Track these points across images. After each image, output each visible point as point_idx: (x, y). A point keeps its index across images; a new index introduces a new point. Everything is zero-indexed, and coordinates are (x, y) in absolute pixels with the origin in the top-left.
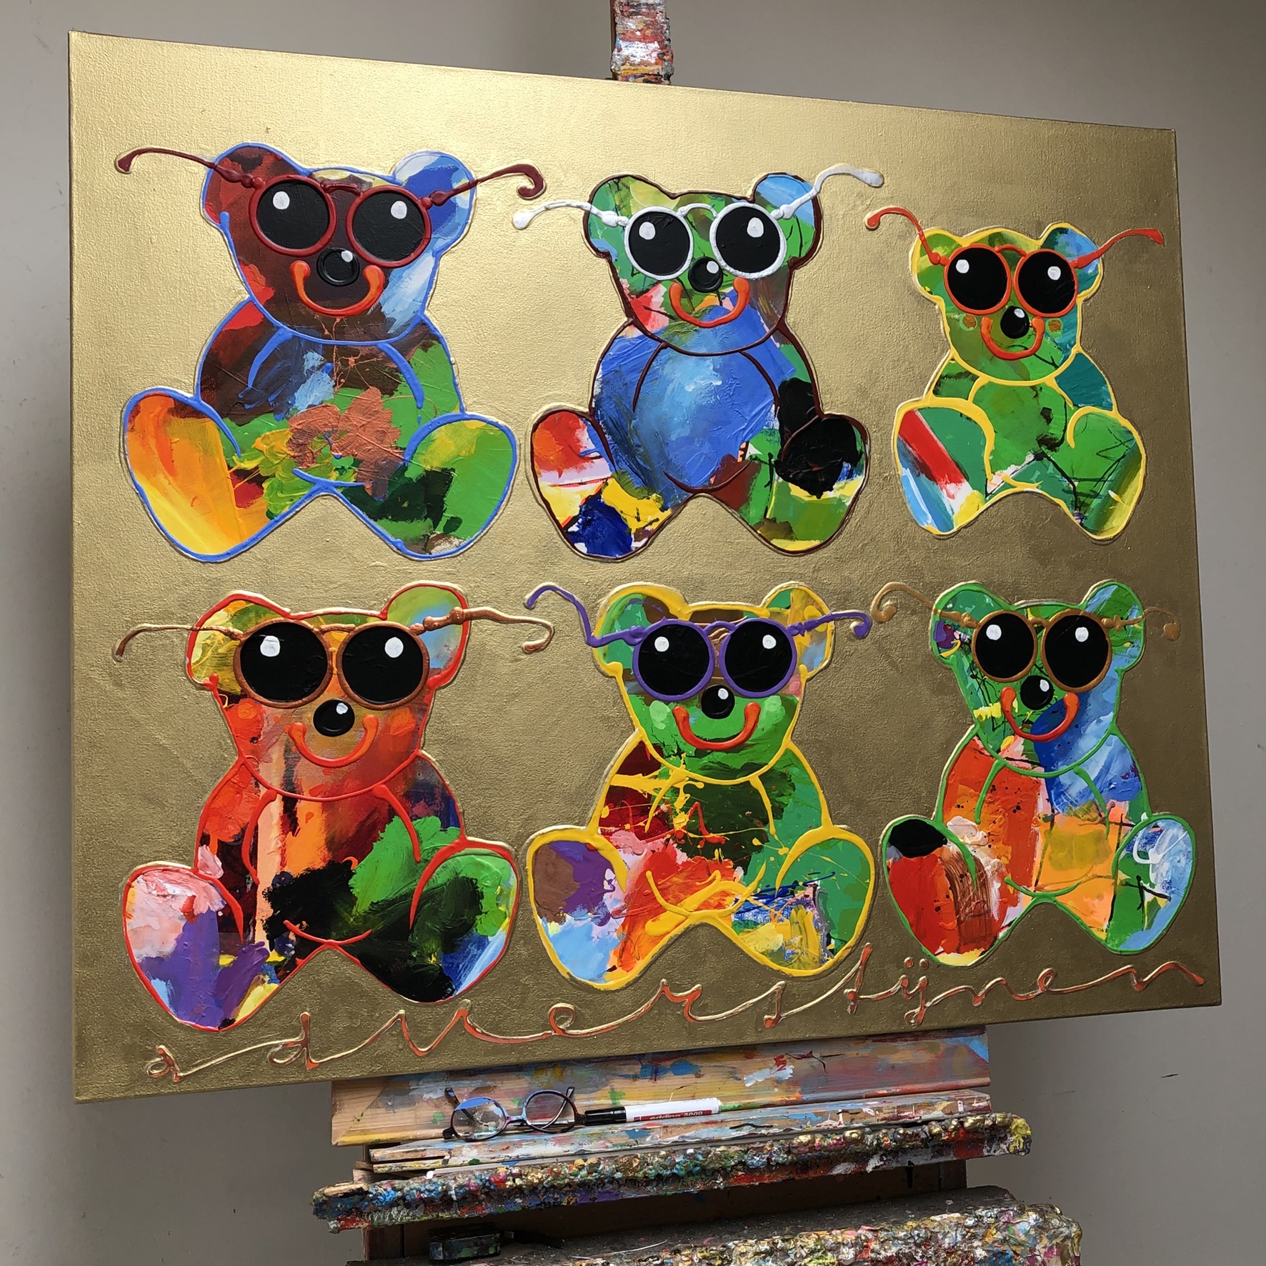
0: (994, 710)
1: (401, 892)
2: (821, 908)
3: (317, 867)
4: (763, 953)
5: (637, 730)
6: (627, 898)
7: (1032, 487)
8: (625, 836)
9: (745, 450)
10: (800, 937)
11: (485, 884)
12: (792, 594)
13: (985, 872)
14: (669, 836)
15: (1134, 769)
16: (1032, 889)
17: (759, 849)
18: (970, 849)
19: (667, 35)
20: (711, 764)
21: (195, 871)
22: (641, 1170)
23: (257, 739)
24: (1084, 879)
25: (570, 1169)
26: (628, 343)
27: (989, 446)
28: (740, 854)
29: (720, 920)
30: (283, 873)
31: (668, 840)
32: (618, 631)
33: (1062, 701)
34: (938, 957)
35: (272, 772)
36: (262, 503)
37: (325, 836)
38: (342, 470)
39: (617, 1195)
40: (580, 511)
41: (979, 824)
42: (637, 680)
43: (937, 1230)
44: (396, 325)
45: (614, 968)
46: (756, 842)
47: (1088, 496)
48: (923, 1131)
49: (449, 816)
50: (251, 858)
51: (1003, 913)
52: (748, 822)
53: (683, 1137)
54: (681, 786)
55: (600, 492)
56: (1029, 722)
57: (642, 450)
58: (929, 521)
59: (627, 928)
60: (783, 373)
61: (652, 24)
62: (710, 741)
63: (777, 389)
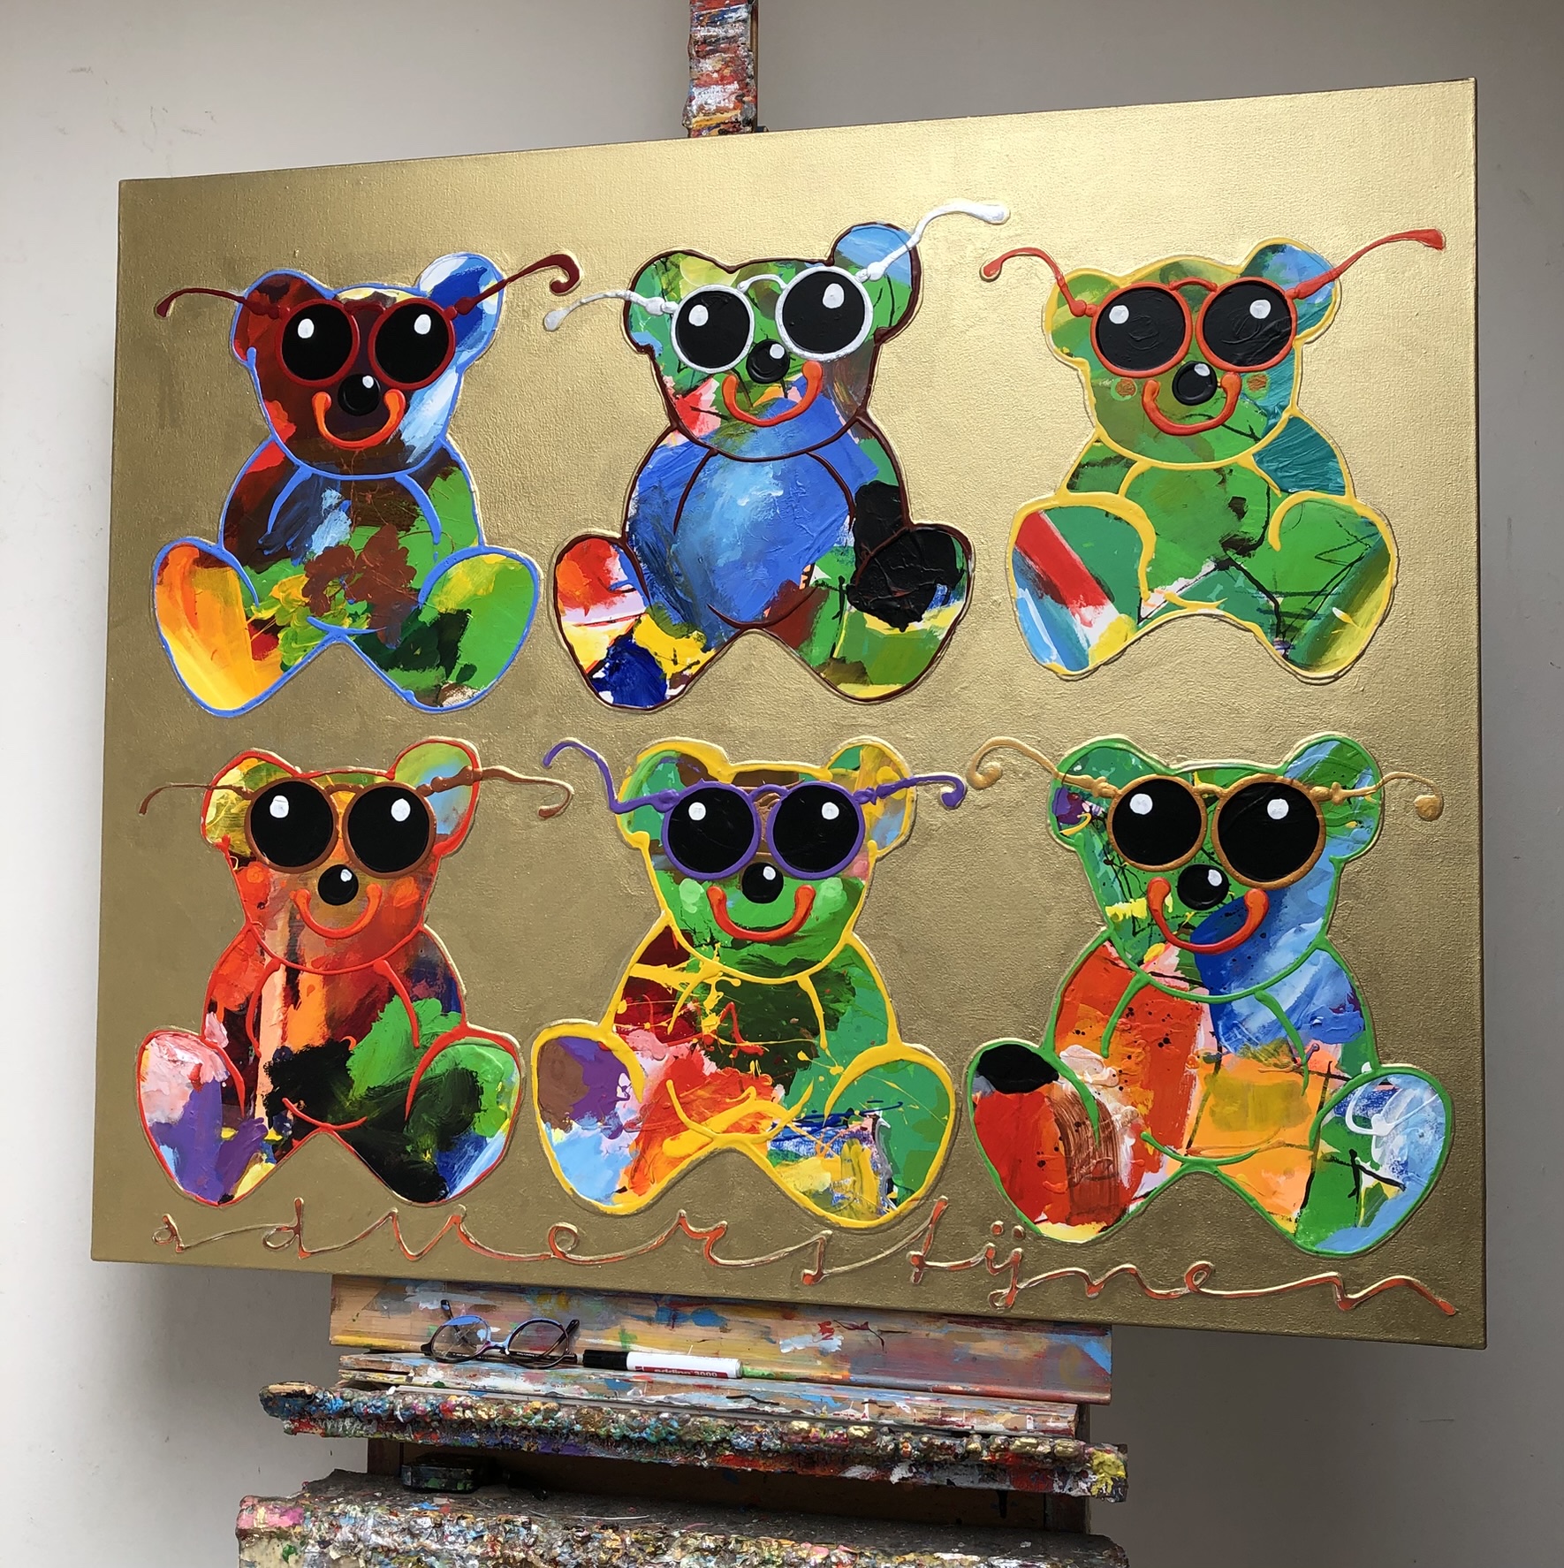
0: (1138, 908)
1: (398, 1079)
2: (883, 1145)
3: (317, 1044)
4: (804, 1193)
5: (663, 912)
6: (644, 1109)
7: (1209, 607)
8: (644, 1036)
9: (809, 574)
10: (853, 1178)
11: (485, 1079)
12: (862, 752)
13: (1112, 1122)
14: (695, 1041)
16: (1182, 1152)
17: (805, 1065)
18: (1092, 1090)
19: (750, 72)
20: (751, 958)
21: (202, 1038)
22: (604, 1427)
23: (264, 904)
24: (1263, 1145)
25: (525, 1410)
26: (671, 453)
27: (1148, 553)
28: (782, 1070)
29: (753, 1147)
30: (283, 1048)
31: (694, 1045)
32: (646, 793)
33: (1242, 900)
34: (1038, 1226)
35: (276, 941)
36: (277, 655)
37: (325, 1012)
38: (354, 616)
39: (582, 1451)
40: (608, 654)
41: (1105, 1057)
42: (664, 853)
44: (416, 453)
45: (623, 1190)
46: (802, 1056)
47: (1298, 616)
48: (960, 1446)
49: (451, 1000)
50: (254, 1029)
51: (1136, 1179)
52: (793, 1031)
53: (669, 1398)
54: (713, 982)
55: (631, 631)
56: (1188, 926)
57: (682, 579)
58: (1054, 658)
59: (641, 1144)
60: (862, 475)
61: (732, 60)
62: (750, 929)
63: (853, 495)
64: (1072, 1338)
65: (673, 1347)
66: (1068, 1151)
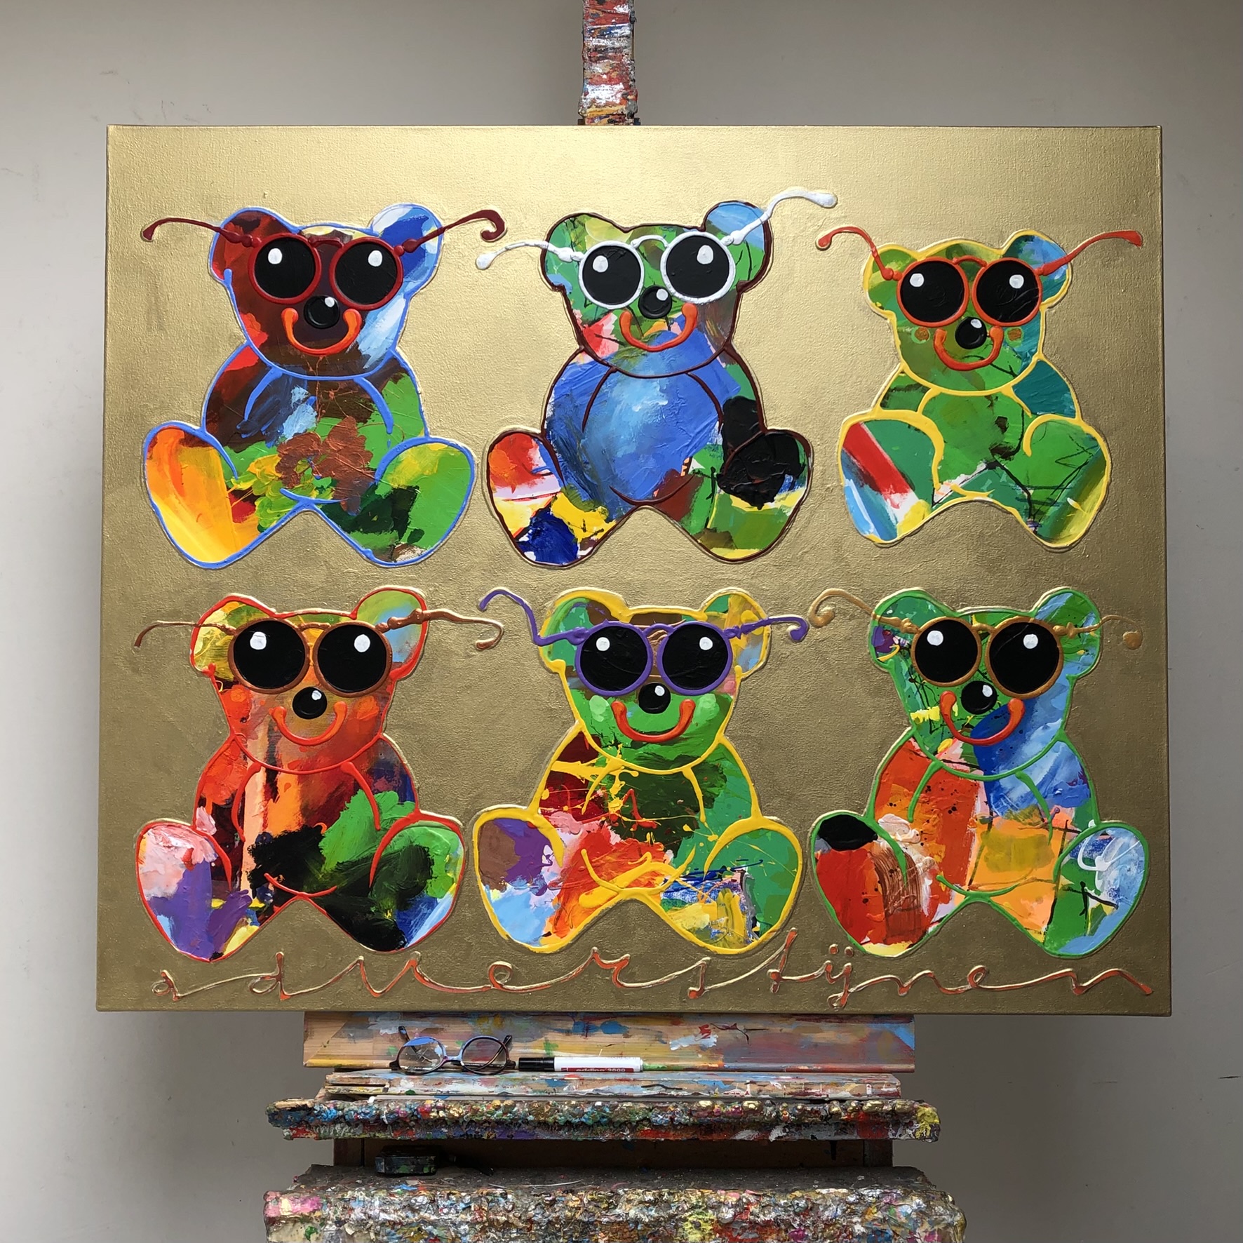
0: (933, 713)
1: (362, 855)
2: (748, 892)
3: (293, 830)
4: (689, 930)
5: (577, 721)
6: (564, 872)
7: (982, 496)
8: (563, 817)
9: (689, 465)
10: (726, 918)
11: (436, 852)
12: (729, 600)
13: (916, 868)
14: (603, 819)
15: (1083, 777)
16: (965, 888)
17: (689, 834)
18: (901, 846)
19: (632, 76)
20: (647, 755)
21: (194, 828)
22: (551, 1116)
23: (246, 719)
24: (1023, 881)
25: (488, 1107)
26: (580, 369)
27: (938, 456)
28: (671, 839)
29: (650, 898)
30: (265, 833)
31: (603, 822)
32: (562, 631)
33: (1006, 707)
34: (864, 946)
35: (257, 749)
36: (255, 518)
37: (300, 804)
38: (321, 489)
39: (530, 1135)
40: (531, 522)
41: (911, 822)
42: (578, 676)
43: (818, 1202)
44: (371, 361)
45: (549, 934)
46: (686, 828)
47: (1043, 504)
48: (823, 1110)
49: (406, 791)
50: (239, 819)
51: (933, 908)
52: (680, 810)
53: (597, 1090)
54: (616, 774)
55: (549, 506)
56: (969, 726)
57: (589, 466)
58: (872, 530)
59: (562, 899)
60: (728, 392)
61: (618, 66)
62: (645, 733)
63: (722, 406)
64: (887, 1026)
65: (588, 1051)
66: (884, 890)
